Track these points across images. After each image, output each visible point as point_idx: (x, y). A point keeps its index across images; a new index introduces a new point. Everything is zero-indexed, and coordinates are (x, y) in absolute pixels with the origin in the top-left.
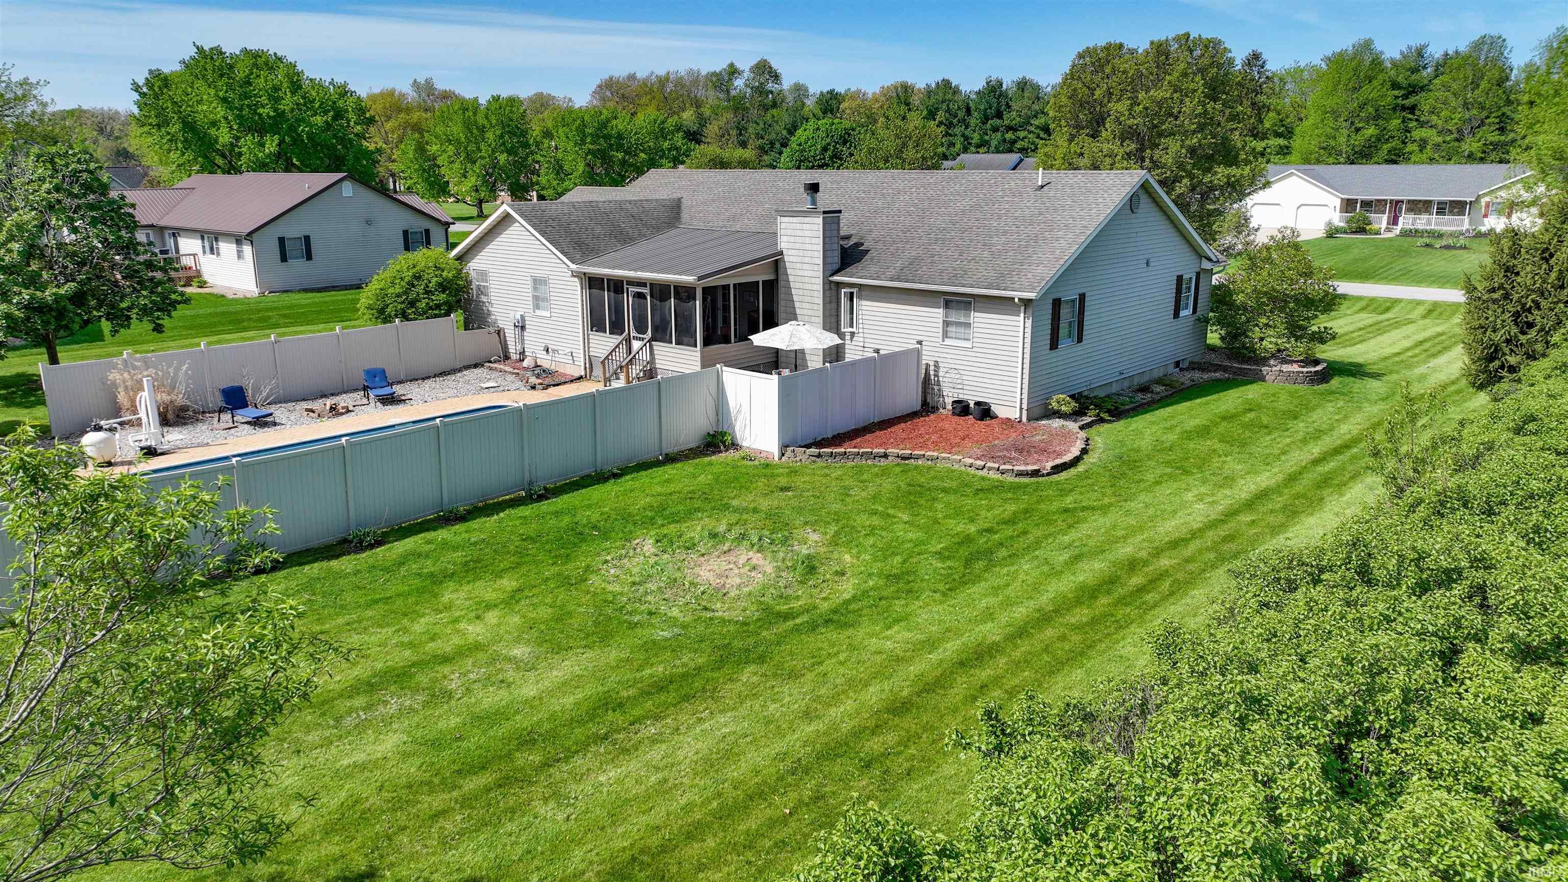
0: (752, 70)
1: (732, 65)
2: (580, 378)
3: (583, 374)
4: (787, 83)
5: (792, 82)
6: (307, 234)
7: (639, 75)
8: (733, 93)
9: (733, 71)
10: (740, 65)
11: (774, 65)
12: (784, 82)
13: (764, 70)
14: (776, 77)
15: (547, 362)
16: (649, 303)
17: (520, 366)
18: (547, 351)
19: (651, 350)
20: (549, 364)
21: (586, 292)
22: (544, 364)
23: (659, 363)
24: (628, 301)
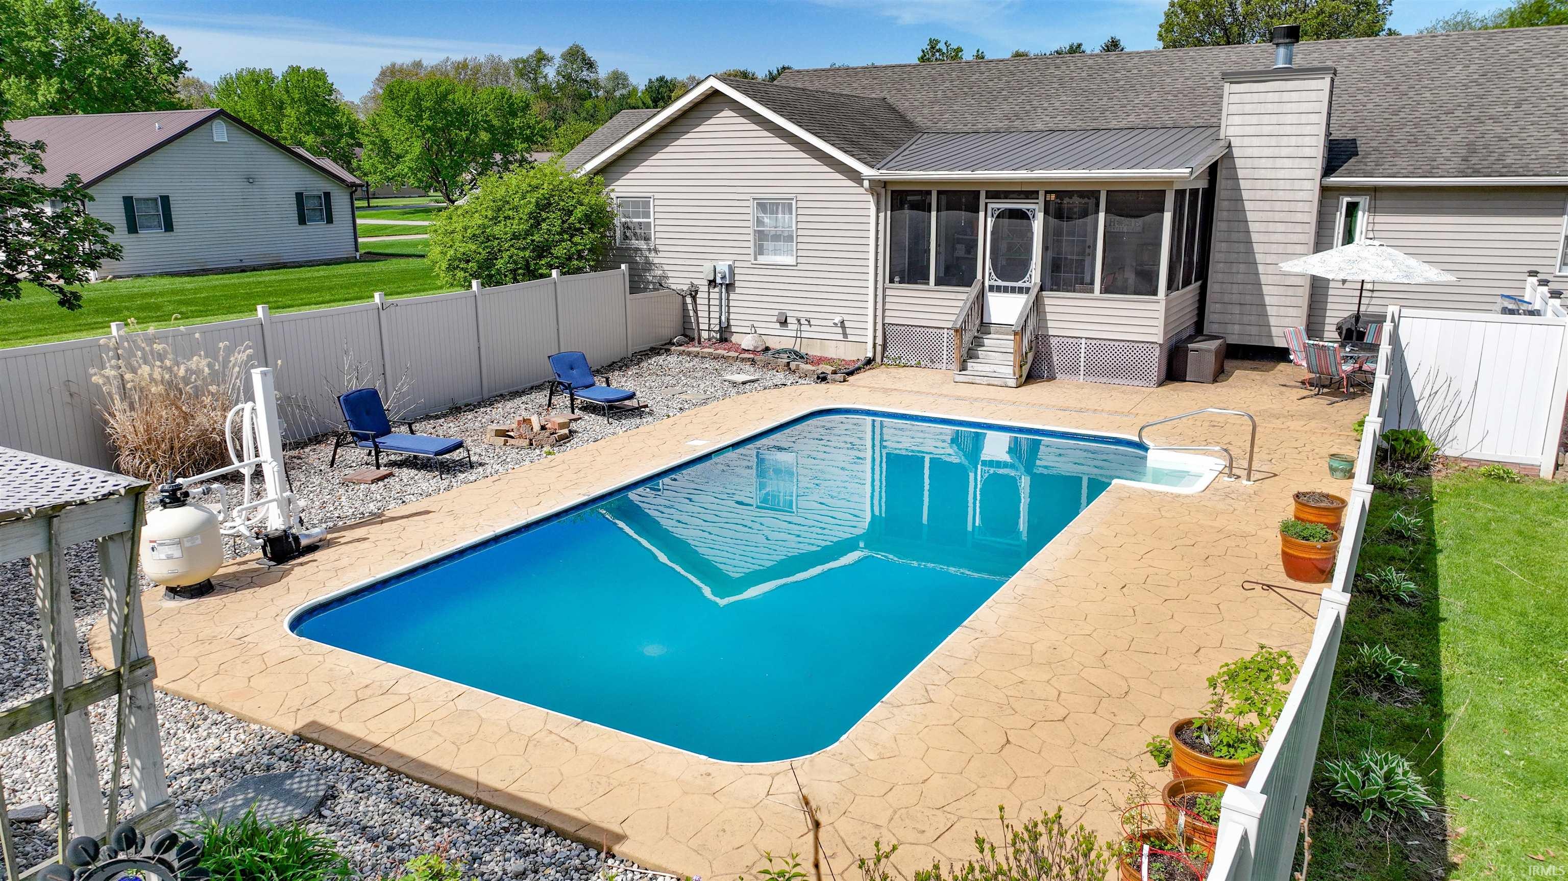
0: (564, 57)
1: (539, 51)
2: (869, 362)
3: (870, 355)
4: (603, 73)
5: (610, 70)
6: (164, 193)
7: (425, 63)
8: (542, 81)
9: (541, 58)
10: (548, 51)
11: (589, 54)
12: (599, 70)
13: (576, 56)
14: (590, 65)
15: (782, 340)
16: (1038, 225)
17: (738, 348)
18: (784, 323)
19: (1037, 305)
20: (788, 344)
21: (886, 216)
22: (774, 344)
23: (1054, 328)
24: (985, 224)
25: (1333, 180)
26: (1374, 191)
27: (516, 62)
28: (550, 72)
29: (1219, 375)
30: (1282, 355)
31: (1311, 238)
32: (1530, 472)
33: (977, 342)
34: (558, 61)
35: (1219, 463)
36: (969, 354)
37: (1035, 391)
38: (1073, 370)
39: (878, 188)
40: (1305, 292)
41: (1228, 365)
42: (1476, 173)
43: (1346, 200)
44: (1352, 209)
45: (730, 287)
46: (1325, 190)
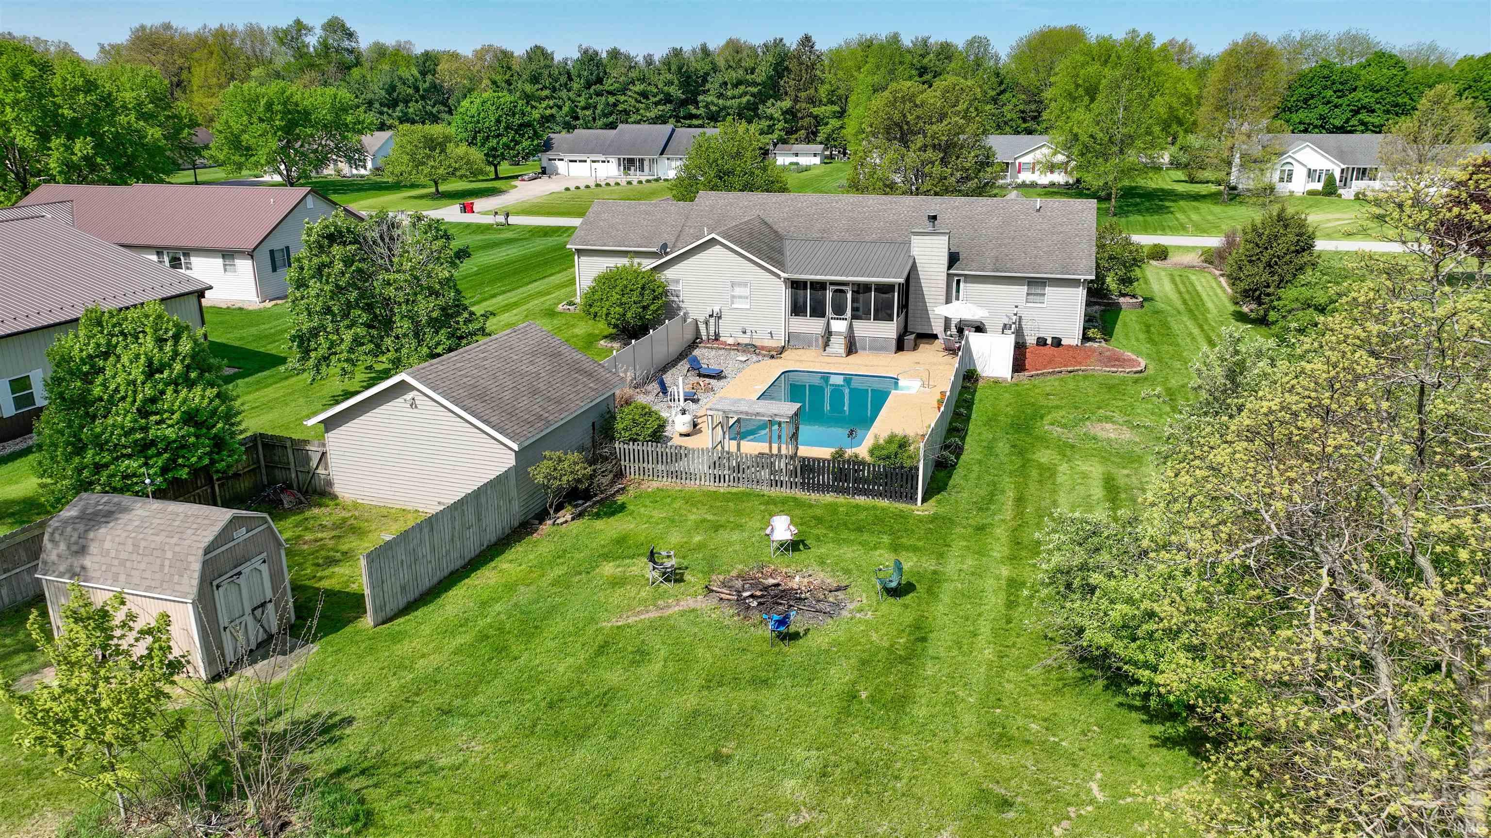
0: (323, 27)
1: (298, 22)
2: (783, 347)
3: (785, 345)
4: (364, 43)
5: (371, 41)
6: (287, 244)
8: (304, 49)
9: (300, 26)
10: (308, 22)
11: (348, 25)
12: (360, 40)
13: (336, 27)
14: (350, 35)
15: (745, 340)
16: (849, 296)
17: (725, 343)
18: (744, 332)
19: (851, 327)
20: (747, 341)
21: (789, 291)
22: (740, 341)
23: (858, 333)
24: (829, 295)
25: (951, 272)
26: (965, 276)
27: (276, 31)
28: (312, 41)
29: (915, 348)
30: (935, 337)
31: (943, 298)
32: (1005, 380)
33: (828, 340)
34: (319, 31)
35: (919, 383)
36: (826, 344)
37: (852, 358)
38: (865, 349)
39: (786, 280)
40: (943, 321)
41: (918, 341)
42: (998, 271)
43: (956, 278)
44: (958, 282)
45: (720, 318)
46: (948, 274)
